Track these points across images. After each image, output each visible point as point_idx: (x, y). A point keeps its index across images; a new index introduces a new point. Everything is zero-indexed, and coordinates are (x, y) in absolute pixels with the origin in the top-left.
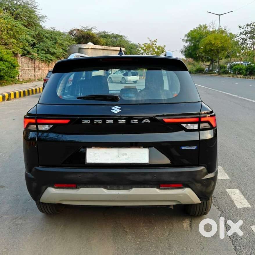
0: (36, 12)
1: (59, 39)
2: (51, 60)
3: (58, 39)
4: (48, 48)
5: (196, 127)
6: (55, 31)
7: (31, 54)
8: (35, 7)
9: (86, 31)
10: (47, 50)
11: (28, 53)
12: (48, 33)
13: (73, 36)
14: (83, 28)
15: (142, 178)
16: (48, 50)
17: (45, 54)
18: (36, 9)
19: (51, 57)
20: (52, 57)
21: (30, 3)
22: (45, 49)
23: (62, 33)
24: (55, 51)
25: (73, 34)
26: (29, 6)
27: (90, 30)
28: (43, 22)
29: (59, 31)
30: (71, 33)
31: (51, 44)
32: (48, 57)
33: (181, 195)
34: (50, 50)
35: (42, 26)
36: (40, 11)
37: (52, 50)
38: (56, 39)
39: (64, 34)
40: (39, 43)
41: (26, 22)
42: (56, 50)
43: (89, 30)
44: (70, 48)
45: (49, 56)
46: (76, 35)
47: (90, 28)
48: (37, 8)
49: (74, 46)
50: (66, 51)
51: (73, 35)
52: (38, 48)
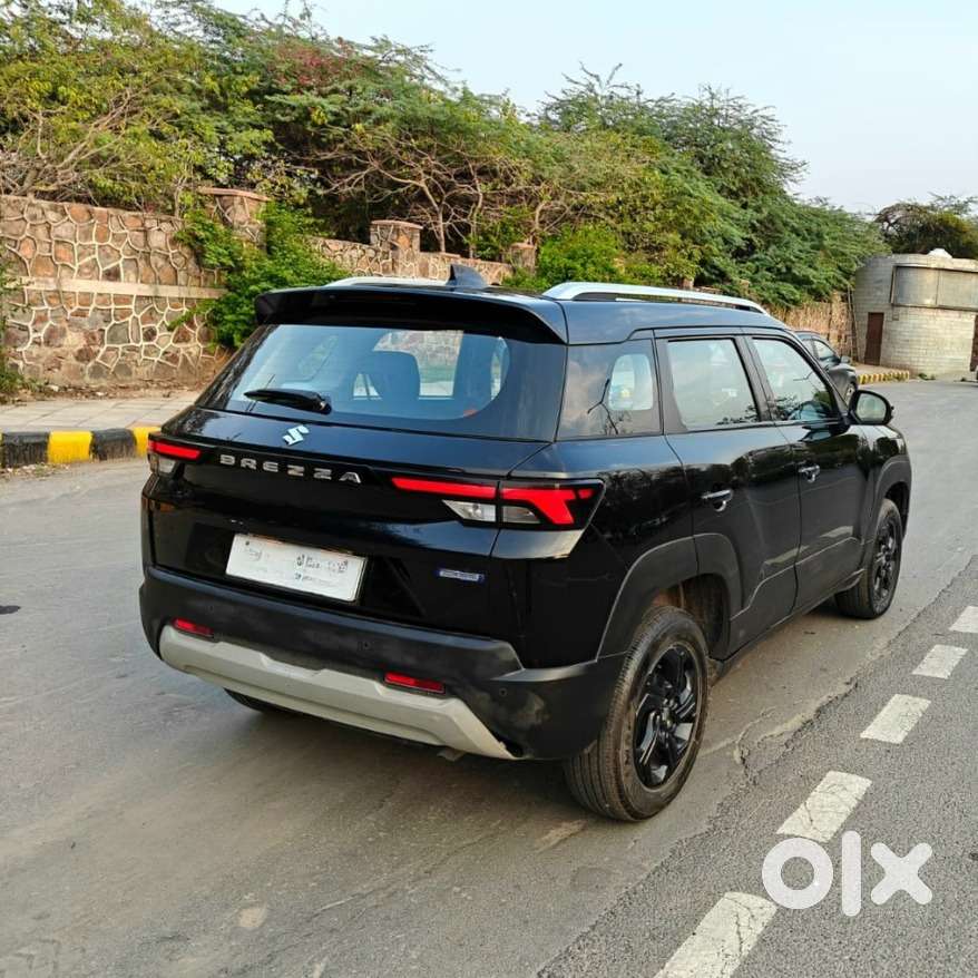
0: (773, 152)
1: (832, 235)
2: (795, 302)
3: (826, 237)
4: (789, 263)
5: (488, 513)
6: (828, 208)
7: (731, 281)
8: (771, 134)
9: (946, 209)
10: (784, 270)
11: (722, 276)
12: (800, 217)
13: (890, 228)
14: (939, 202)
15: (334, 641)
16: (789, 269)
17: (773, 280)
18: (775, 140)
19: (793, 294)
20: (795, 291)
21: (757, 124)
22: (779, 266)
23: (849, 217)
24: (810, 272)
25: (892, 221)
26: (755, 131)
27: (961, 208)
28: (795, 181)
29: (840, 210)
30: (884, 217)
31: (801, 251)
32: (784, 292)
33: (436, 718)
34: (795, 271)
35: (789, 194)
36: (785, 148)
37: (800, 270)
38: (819, 236)
39: (854, 221)
40: (767, 248)
41: (737, 182)
42: (816, 269)
43: (956, 206)
44: (863, 265)
45: (787, 289)
46: (902, 222)
47: (962, 200)
48: (774, 137)
49: (880, 260)
50: (847, 275)
51: (890, 225)
52: (757, 263)
